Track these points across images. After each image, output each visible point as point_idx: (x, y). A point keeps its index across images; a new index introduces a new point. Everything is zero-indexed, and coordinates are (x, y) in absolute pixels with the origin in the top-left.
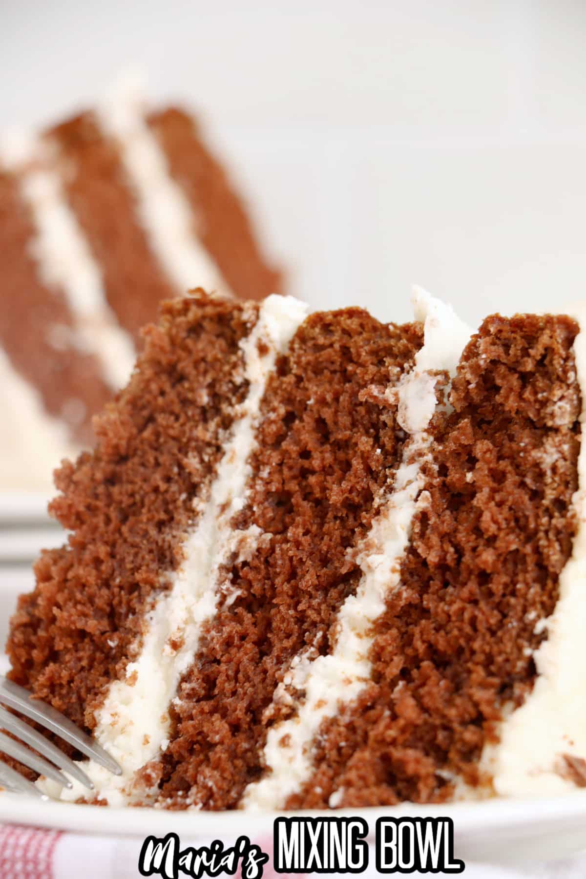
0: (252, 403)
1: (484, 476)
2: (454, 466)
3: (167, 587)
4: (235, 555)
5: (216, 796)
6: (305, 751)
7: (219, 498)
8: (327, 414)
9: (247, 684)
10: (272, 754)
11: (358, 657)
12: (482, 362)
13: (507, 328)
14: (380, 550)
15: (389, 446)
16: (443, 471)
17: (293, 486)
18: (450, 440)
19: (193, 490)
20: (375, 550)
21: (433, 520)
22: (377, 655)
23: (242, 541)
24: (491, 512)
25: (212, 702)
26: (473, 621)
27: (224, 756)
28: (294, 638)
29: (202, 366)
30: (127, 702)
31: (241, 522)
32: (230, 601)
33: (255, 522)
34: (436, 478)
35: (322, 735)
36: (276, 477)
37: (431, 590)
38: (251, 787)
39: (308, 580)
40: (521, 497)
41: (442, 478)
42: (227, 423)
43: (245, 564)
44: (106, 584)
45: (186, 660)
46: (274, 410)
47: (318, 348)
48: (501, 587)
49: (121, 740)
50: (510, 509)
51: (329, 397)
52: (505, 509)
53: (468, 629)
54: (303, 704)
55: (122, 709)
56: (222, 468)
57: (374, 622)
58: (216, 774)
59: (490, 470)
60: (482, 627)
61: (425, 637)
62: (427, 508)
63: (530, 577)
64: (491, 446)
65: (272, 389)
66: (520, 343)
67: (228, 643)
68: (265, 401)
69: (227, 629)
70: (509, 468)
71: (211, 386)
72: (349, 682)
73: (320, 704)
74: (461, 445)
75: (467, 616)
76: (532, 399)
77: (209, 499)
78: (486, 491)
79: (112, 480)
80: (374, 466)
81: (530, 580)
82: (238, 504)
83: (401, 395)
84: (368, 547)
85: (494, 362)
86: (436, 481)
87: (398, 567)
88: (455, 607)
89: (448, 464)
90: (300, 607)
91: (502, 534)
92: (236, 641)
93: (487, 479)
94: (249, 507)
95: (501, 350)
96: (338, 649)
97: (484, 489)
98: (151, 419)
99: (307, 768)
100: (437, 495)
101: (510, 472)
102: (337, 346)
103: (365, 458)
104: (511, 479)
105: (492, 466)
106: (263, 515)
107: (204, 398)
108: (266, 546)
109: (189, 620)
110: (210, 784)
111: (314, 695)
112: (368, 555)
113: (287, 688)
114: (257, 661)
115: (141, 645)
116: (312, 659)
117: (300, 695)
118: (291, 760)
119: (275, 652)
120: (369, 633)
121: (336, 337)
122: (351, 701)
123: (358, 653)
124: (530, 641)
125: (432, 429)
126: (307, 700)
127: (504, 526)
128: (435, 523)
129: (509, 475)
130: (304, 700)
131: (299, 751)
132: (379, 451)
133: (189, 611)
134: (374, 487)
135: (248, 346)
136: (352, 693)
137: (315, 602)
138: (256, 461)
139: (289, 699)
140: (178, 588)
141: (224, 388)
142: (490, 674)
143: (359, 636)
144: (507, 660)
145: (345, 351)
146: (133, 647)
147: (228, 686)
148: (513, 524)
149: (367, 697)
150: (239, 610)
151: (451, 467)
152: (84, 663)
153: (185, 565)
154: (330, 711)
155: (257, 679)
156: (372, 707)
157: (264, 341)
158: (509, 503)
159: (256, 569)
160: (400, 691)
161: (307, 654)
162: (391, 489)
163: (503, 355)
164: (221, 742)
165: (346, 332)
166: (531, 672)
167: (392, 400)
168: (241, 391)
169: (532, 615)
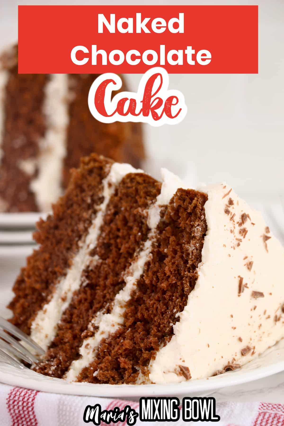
0: (103, 206)
1: (170, 251)
2: (163, 244)
3: (65, 275)
4: (88, 267)
5: (62, 364)
6: (94, 350)
7: (88, 241)
8: (127, 214)
9: (82, 320)
10: (82, 351)
11: (120, 315)
12: (175, 206)
13: (184, 194)
14: (132, 275)
15: (144, 232)
16: (159, 246)
17: (112, 241)
18: (163, 234)
19: (80, 237)
20: (130, 274)
21: (152, 265)
22: (126, 316)
23: (91, 262)
24: (169, 266)
25: (71, 324)
26: (157, 308)
27: (68, 347)
28: (101, 304)
29: (90, 188)
30: (43, 320)
31: (93, 253)
32: (85, 284)
33: (97, 254)
34: (156, 248)
35: (100, 346)
36: (107, 237)
37: (147, 293)
38: (74, 362)
39: (108, 282)
40: (180, 262)
41: (158, 249)
42: (95, 212)
43: (92, 270)
44: (46, 269)
45: (66, 306)
46: (110, 210)
47: (128, 188)
48: (168, 297)
49: (38, 335)
50: (177, 266)
51: (128, 209)
52: (175, 266)
53: (154, 312)
54: (97, 331)
55: (40, 323)
56: (91, 230)
57: (127, 302)
58: (64, 354)
59: (173, 249)
60: (159, 312)
61: (142, 311)
62: (150, 260)
63: (178, 295)
64: (175, 239)
65: (111, 201)
66: (188, 200)
67: (80, 302)
68: (108, 206)
69: (80, 296)
70: (179, 250)
71: (92, 196)
72: (113, 325)
73: (103, 333)
74: (167, 237)
75: (155, 306)
76: (189, 223)
77: (84, 242)
78: (170, 257)
79: (56, 227)
80: (137, 239)
81: (178, 296)
82: (92, 247)
83: (149, 213)
84: (128, 273)
85: (180, 206)
86: (155, 250)
87: (136, 283)
88: (152, 302)
89: (161, 243)
90: (105, 292)
91: (171, 276)
92: (83, 301)
93: (171, 253)
94: (96, 248)
95: (182, 202)
96: (113, 311)
97: (169, 257)
98: (72, 205)
99: (93, 358)
100: (155, 256)
101: (179, 251)
102: (134, 188)
103: (135, 236)
104: (179, 254)
105: (174, 247)
106: (100, 252)
107: (89, 201)
108: (99, 265)
109: (69, 290)
110: (61, 358)
111: (101, 329)
112: (127, 276)
113: (93, 325)
114: (87, 310)
115: (52, 297)
116: (104, 314)
117: (97, 328)
118: (88, 353)
119: (94, 309)
120: (126, 306)
121: (134, 184)
122: (112, 333)
123: (120, 314)
124: (173, 321)
125: (158, 227)
126: (99, 330)
127: (173, 272)
128: (152, 266)
129: (178, 253)
130: (97, 330)
131: (92, 350)
132: (140, 234)
133: (70, 286)
134: (137, 248)
135: (105, 182)
136: (113, 330)
137: (110, 291)
138: (102, 229)
139: (92, 329)
140: (69, 276)
141: (96, 198)
142: (159, 331)
143: (121, 307)
144: (165, 327)
145: (137, 190)
146: (49, 298)
147: (76, 319)
148: (176, 272)
149: (118, 333)
150: (87, 289)
151: (162, 245)
152: (34, 300)
153: (73, 267)
154: (105, 336)
155: (85, 319)
156: (119, 337)
157: (110, 182)
158: (176, 264)
159: (94, 273)
160: (128, 333)
161: (103, 312)
162: (142, 250)
163: (182, 204)
164: (68, 342)
165: (138, 183)
166: (171, 333)
167: (145, 215)
168: (102, 200)
169: (175, 311)
